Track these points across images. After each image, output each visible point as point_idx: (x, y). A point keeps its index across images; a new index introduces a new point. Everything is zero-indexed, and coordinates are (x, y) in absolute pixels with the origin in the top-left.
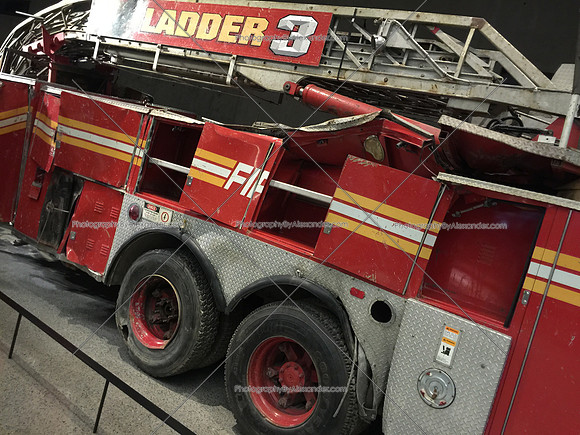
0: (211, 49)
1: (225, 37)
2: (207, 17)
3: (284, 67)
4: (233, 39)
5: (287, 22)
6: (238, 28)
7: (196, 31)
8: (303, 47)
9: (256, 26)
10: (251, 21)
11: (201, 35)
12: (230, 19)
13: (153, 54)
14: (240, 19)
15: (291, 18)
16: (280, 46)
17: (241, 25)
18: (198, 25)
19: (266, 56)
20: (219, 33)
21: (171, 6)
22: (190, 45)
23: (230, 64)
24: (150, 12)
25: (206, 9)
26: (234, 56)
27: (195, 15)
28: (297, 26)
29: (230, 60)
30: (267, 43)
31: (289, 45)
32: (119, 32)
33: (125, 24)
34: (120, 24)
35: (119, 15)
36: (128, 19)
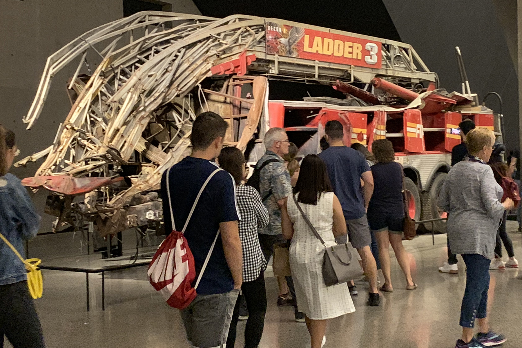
0: (342, 62)
1: (347, 55)
2: (337, 42)
3: (369, 70)
4: (350, 56)
5: (368, 46)
6: (350, 49)
7: (333, 51)
8: (375, 60)
9: (358, 48)
10: (356, 45)
11: (336, 54)
12: (348, 44)
13: (314, 67)
14: (351, 44)
15: (369, 44)
16: (368, 59)
17: (352, 47)
18: (334, 47)
19: (361, 64)
20: (344, 52)
21: (318, 34)
22: (332, 61)
23: (351, 71)
24: (307, 37)
25: (335, 37)
26: (352, 66)
27: (331, 41)
28: (372, 49)
29: (350, 68)
30: (363, 57)
31: (371, 59)
32: (290, 52)
33: (293, 46)
34: (290, 46)
35: (288, 39)
36: (294, 42)
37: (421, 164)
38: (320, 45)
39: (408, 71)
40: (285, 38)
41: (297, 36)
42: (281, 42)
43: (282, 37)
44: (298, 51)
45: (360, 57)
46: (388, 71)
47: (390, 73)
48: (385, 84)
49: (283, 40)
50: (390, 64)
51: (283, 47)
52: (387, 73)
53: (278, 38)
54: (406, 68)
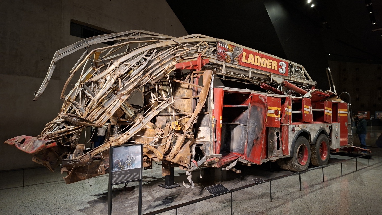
0: (265, 70)
1: (268, 67)
2: (263, 59)
3: (281, 77)
4: (270, 67)
5: (281, 63)
6: (271, 64)
7: (261, 64)
8: (284, 71)
9: (275, 64)
10: (274, 62)
11: (262, 65)
12: (269, 61)
13: (248, 72)
14: (271, 61)
15: (281, 62)
16: (280, 70)
17: (272, 63)
18: (261, 61)
19: (277, 73)
20: (267, 65)
21: (251, 52)
22: (260, 69)
23: (271, 76)
24: (244, 54)
25: (262, 56)
26: (271, 73)
27: (259, 58)
28: (283, 65)
29: (271, 74)
30: (278, 69)
31: (282, 70)
32: (233, 61)
33: (235, 58)
34: (233, 57)
35: (232, 53)
36: (236, 55)
37: (311, 129)
38: (253, 59)
39: (301, 79)
40: (230, 52)
41: (238, 52)
42: (227, 54)
43: (228, 51)
44: (239, 61)
45: (276, 69)
46: (291, 78)
47: (292, 79)
48: (289, 85)
49: (229, 53)
50: (293, 74)
51: (229, 57)
52: (291, 79)
53: (226, 52)
54: (301, 78)
